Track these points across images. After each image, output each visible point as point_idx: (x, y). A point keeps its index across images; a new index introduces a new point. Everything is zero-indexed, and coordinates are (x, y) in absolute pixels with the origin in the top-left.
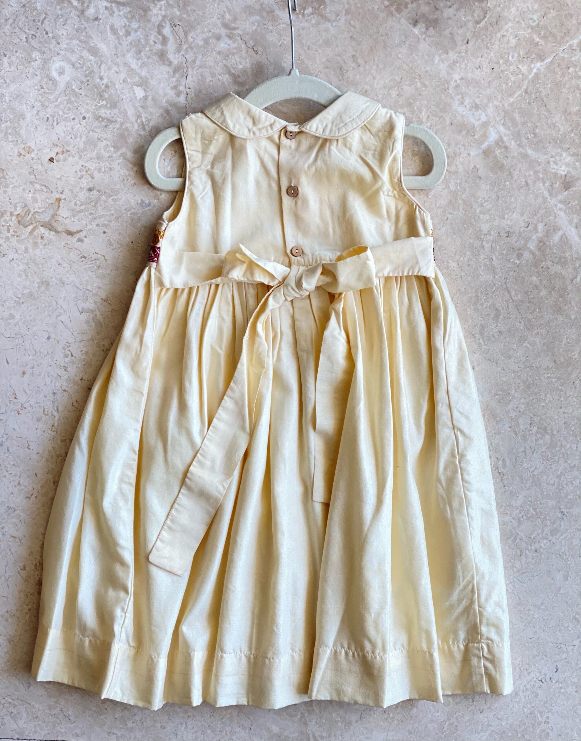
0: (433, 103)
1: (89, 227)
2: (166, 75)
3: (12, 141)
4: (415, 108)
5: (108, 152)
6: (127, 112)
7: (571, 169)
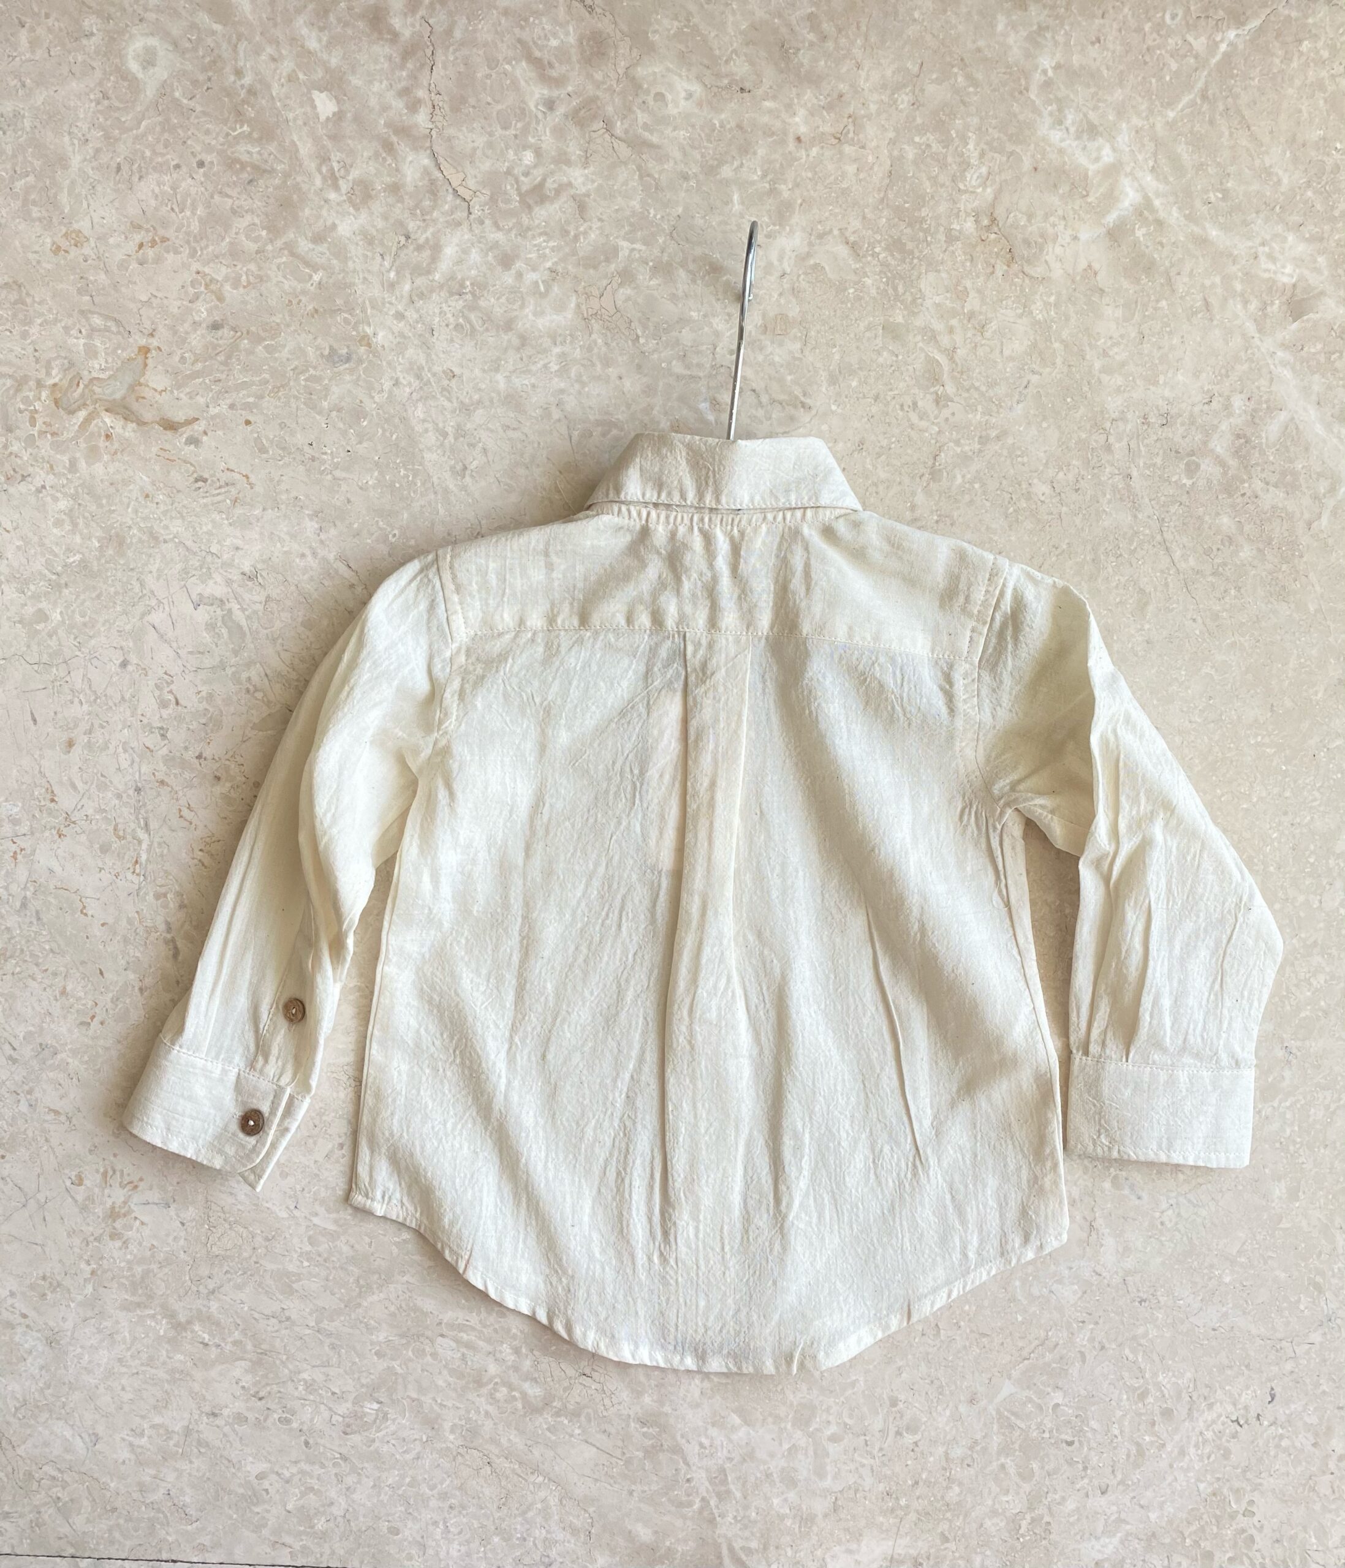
0: (994, 122)
1: (213, 411)
2: (386, 65)
3: (40, 220)
4: (953, 132)
5: (256, 240)
6: (297, 151)
7: (1306, 272)
